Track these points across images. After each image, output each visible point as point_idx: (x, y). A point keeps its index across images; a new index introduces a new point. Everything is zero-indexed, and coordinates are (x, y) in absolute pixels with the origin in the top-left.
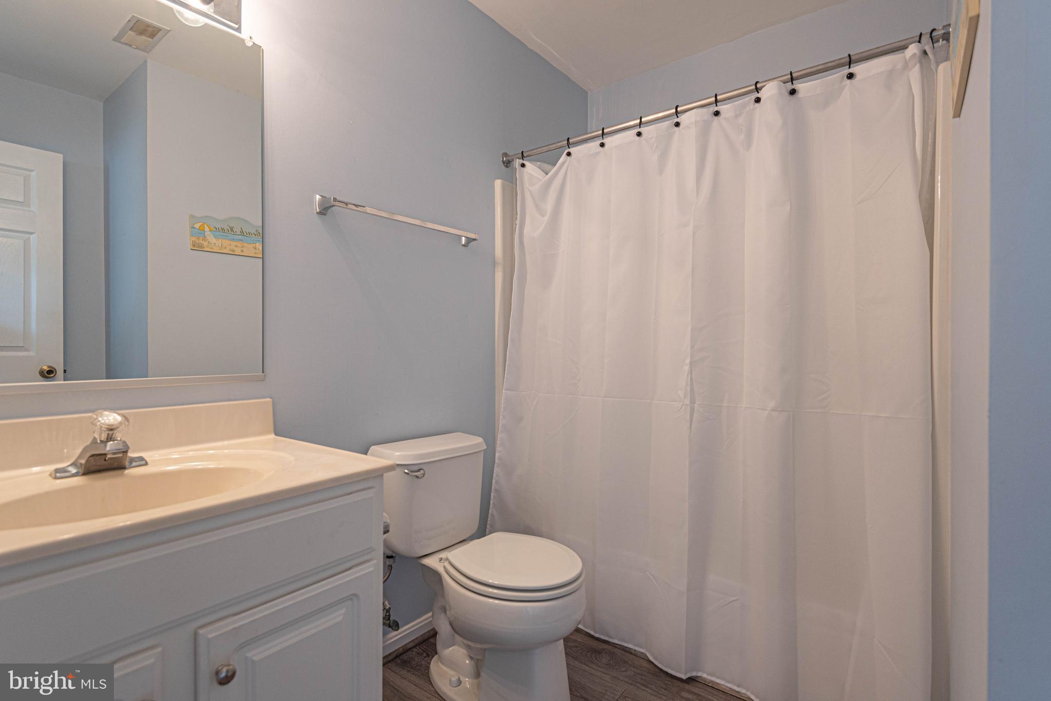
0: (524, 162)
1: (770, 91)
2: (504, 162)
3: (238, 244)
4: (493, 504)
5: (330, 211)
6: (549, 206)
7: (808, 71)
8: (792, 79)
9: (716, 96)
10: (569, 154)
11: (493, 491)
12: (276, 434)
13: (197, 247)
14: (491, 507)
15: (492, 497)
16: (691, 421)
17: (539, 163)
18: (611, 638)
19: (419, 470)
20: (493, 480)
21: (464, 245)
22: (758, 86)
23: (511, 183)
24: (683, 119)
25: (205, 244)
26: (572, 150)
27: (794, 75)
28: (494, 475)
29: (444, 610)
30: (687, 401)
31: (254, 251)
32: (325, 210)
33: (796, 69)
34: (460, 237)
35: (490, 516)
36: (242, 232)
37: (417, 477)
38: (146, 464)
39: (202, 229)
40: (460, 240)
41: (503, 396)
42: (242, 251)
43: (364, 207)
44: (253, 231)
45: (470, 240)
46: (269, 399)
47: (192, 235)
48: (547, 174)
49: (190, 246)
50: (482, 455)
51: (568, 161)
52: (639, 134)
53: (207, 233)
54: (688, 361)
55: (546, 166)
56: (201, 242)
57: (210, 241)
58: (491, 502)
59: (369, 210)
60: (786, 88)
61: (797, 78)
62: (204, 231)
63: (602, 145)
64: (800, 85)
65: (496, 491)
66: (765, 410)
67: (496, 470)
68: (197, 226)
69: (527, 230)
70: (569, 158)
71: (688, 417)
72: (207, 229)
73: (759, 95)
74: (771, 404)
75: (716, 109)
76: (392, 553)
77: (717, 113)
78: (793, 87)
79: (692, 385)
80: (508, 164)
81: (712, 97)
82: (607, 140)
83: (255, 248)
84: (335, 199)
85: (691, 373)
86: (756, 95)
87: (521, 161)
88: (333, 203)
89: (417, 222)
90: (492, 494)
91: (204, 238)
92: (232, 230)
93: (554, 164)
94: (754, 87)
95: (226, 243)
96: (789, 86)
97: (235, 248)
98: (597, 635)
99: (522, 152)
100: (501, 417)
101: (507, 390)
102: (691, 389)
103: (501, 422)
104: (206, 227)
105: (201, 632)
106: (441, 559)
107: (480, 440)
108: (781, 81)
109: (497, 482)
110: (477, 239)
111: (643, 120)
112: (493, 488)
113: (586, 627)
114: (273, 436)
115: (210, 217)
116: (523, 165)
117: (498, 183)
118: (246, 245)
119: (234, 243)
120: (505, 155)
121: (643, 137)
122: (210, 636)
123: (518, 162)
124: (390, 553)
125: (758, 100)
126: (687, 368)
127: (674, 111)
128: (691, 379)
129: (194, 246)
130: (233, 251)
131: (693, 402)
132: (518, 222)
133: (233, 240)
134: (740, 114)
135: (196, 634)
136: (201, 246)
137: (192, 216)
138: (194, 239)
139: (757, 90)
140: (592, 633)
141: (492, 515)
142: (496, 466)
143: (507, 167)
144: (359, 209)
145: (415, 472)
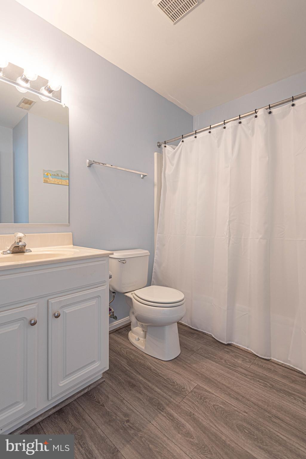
0: (166, 145)
1: (260, 112)
2: (158, 146)
3: (60, 180)
4: (154, 277)
5: (92, 165)
6: (175, 161)
7: (276, 104)
8: (270, 108)
9: (240, 116)
10: (183, 141)
11: (153, 272)
12: (73, 245)
13: (46, 182)
14: (152, 278)
15: (153, 275)
16: (229, 244)
17: (171, 145)
18: (198, 329)
19: (124, 261)
20: (153, 268)
21: (142, 178)
22: (256, 111)
23: (161, 153)
24: (227, 125)
25: (49, 180)
26: (184, 140)
27: (271, 106)
28: (154, 266)
29: (133, 313)
30: (228, 236)
31: (66, 183)
32: (90, 165)
33: (272, 104)
34: (140, 174)
35: (152, 281)
36: (61, 176)
37: (123, 263)
38: (31, 251)
39: (47, 175)
40: (141, 176)
41: (157, 236)
42: (62, 183)
43: (106, 164)
44: (65, 175)
45: (144, 176)
46: (71, 233)
47: (44, 177)
48: (174, 149)
49: (43, 181)
50: (148, 257)
51: (182, 145)
52: (210, 132)
53: (49, 176)
54: (228, 221)
55: (174, 146)
56: (47, 179)
57: (51, 180)
58: (153, 276)
59: (107, 165)
60: (267, 111)
61: (272, 107)
62: (48, 176)
63: (196, 137)
64: (272, 110)
65: (155, 272)
66: (258, 239)
67: (154, 264)
68: (46, 174)
69: (167, 171)
70: (183, 143)
71: (228, 242)
72: (49, 175)
73: (256, 115)
74: (260, 236)
75: (240, 121)
76: (114, 291)
77: (240, 123)
78: (270, 111)
79: (229, 229)
80: (159, 146)
81: (238, 116)
82: (197, 135)
83: (66, 182)
84: (94, 161)
85: (229, 225)
86: (256, 114)
87: (165, 145)
88: (93, 163)
89: (124, 169)
90: (153, 273)
91: (48, 178)
92: (58, 175)
93: (177, 146)
94: (254, 111)
95: (56, 180)
96: (269, 110)
97: (59, 182)
98: (193, 328)
99: (165, 141)
100: (156, 244)
101: (159, 234)
102: (229, 231)
103: (157, 246)
104: (49, 174)
105: (49, 300)
106: (132, 294)
107: (147, 251)
108: (265, 109)
109: (155, 269)
110: (147, 175)
111: (211, 126)
112: (153, 271)
113: (189, 325)
114: (72, 246)
115: (50, 170)
116: (165, 147)
117: (156, 154)
118: (63, 181)
119: (58, 180)
120: (159, 143)
121: (211, 134)
122: (52, 302)
123: (163, 145)
124: (113, 291)
125: (256, 117)
126: (227, 223)
127: (223, 122)
128: (229, 227)
129: (44, 181)
130: (59, 183)
131: (230, 236)
132: (163, 169)
133: (58, 179)
134: (249, 122)
135: (48, 301)
136: (47, 181)
137: (44, 170)
138: (44, 178)
139: (256, 112)
140: (191, 327)
141: (153, 281)
142: (154, 262)
143: (159, 147)
144: (104, 165)
145: (123, 261)
